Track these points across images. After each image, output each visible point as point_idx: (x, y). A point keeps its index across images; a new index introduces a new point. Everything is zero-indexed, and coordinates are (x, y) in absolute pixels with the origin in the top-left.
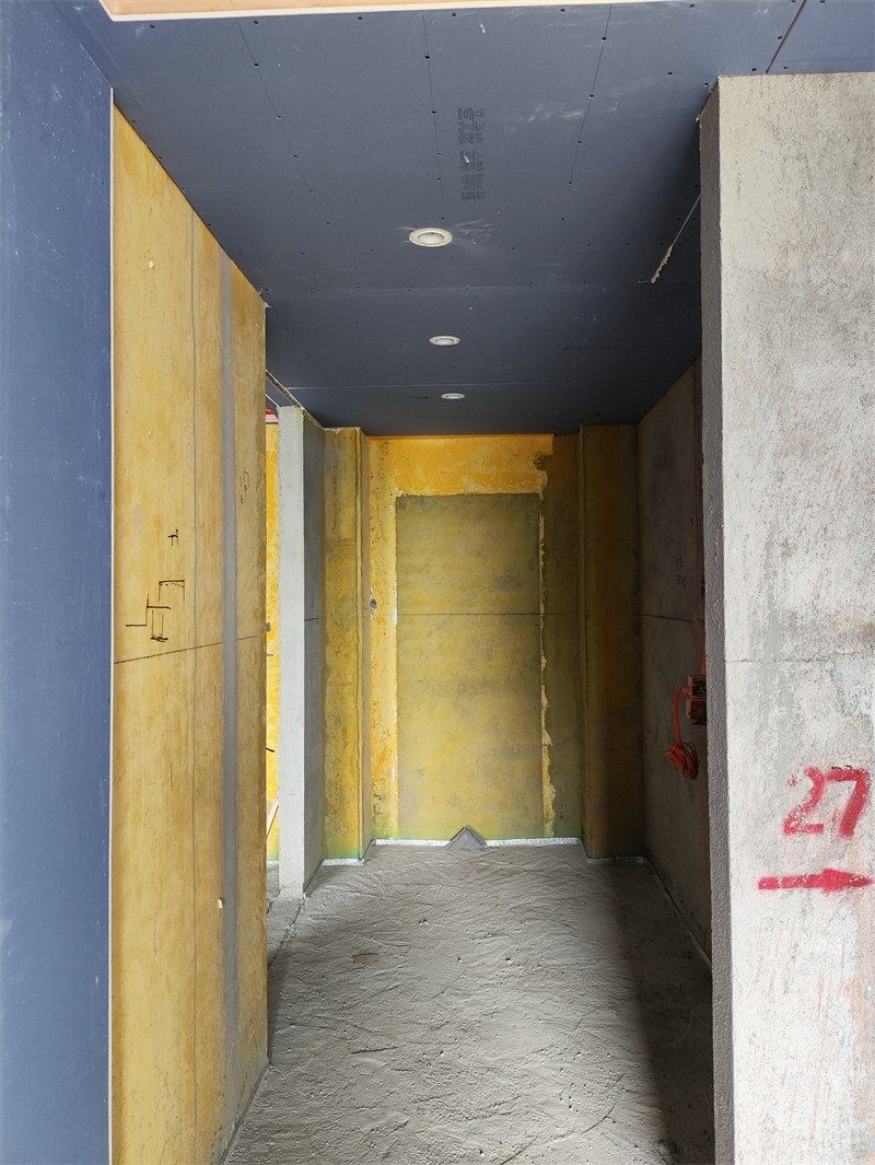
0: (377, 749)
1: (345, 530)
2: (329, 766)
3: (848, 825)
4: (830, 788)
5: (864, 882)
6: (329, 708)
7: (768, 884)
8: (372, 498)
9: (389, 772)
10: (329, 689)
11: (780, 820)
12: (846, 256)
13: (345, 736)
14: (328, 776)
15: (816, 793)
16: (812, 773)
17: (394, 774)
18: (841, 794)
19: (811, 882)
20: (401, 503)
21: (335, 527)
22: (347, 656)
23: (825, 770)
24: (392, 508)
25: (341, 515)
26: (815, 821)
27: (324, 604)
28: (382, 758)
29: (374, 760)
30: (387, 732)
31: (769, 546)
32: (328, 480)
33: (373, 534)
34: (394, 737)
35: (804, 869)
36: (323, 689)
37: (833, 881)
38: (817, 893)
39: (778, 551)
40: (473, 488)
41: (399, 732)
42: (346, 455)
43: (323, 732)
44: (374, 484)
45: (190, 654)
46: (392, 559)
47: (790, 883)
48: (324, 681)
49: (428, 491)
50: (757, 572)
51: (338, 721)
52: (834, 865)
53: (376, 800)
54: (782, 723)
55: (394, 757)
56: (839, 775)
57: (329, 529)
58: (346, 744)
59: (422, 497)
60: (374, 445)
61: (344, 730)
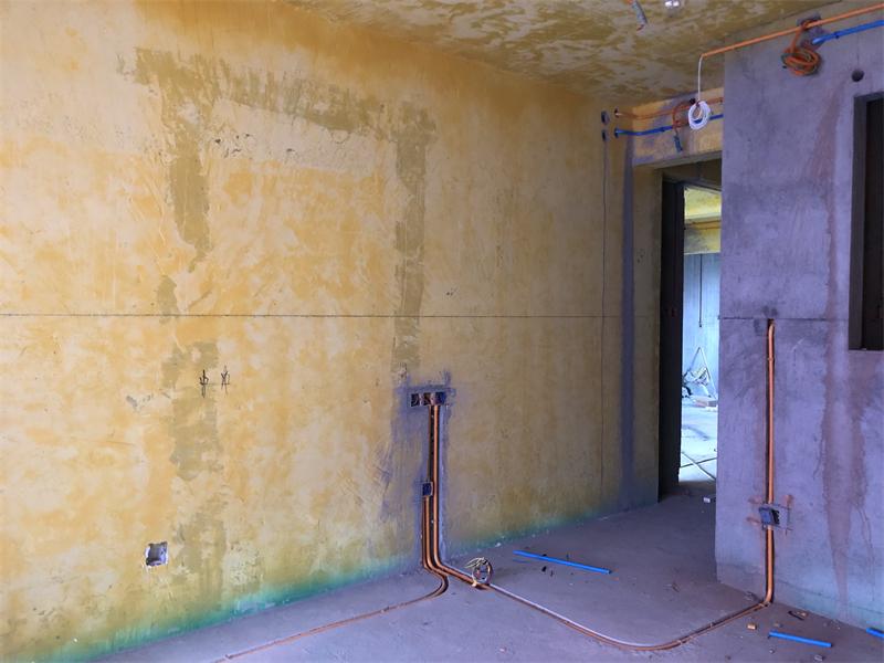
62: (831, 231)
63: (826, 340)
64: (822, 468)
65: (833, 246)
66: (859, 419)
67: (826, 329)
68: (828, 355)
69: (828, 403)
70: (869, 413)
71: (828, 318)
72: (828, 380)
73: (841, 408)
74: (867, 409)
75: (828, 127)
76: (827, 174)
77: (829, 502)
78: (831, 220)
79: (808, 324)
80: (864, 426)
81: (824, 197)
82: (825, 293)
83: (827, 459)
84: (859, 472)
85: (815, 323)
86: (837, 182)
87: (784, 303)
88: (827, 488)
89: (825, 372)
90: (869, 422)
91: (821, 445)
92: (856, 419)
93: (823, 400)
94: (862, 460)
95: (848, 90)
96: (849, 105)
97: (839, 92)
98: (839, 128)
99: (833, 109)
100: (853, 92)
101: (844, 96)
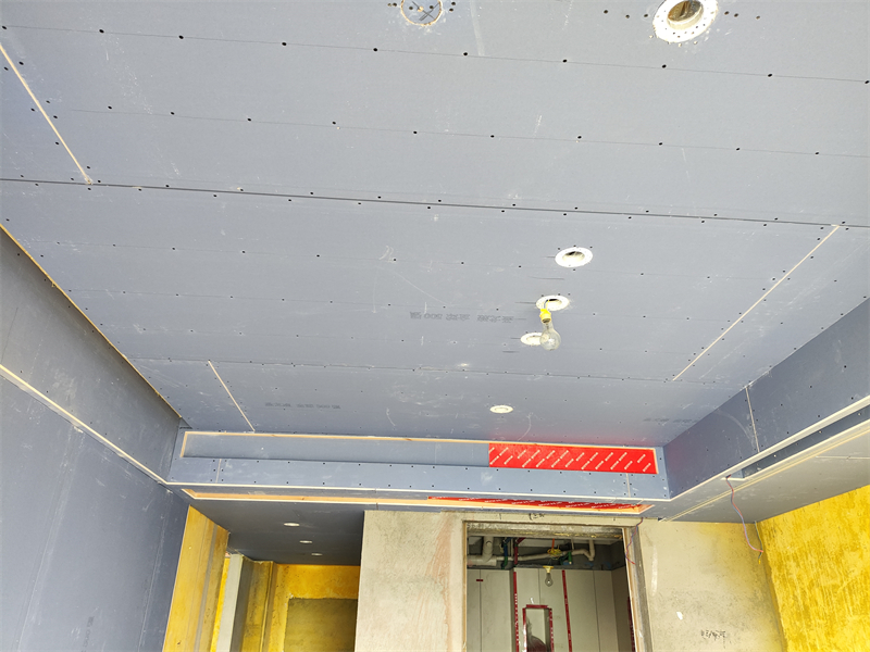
1: (257, 619)
8: (276, 598)
20: (291, 602)
21: (252, 618)
24: (286, 605)
25: (256, 611)
32: (252, 590)
33: (273, 620)
40: (332, 595)
42: (264, 577)
46: (283, 636)
49: (307, 596)
57: (248, 618)
59: (304, 599)
62: (447, 622)
65: (449, 634)
75: (444, 541)
76: (443, 575)
78: (448, 613)
81: (442, 592)
86: (451, 583)
95: (458, 514)
96: (459, 525)
97: (452, 514)
98: (452, 541)
99: (449, 524)
100: (461, 516)
101: (456, 517)
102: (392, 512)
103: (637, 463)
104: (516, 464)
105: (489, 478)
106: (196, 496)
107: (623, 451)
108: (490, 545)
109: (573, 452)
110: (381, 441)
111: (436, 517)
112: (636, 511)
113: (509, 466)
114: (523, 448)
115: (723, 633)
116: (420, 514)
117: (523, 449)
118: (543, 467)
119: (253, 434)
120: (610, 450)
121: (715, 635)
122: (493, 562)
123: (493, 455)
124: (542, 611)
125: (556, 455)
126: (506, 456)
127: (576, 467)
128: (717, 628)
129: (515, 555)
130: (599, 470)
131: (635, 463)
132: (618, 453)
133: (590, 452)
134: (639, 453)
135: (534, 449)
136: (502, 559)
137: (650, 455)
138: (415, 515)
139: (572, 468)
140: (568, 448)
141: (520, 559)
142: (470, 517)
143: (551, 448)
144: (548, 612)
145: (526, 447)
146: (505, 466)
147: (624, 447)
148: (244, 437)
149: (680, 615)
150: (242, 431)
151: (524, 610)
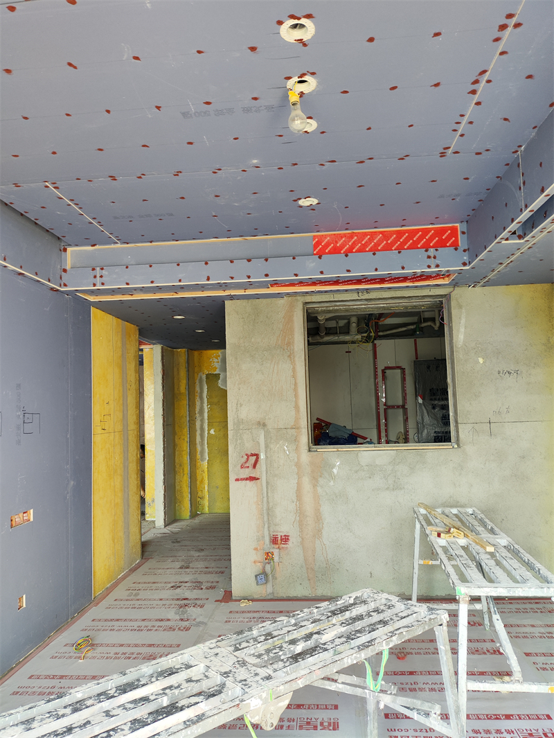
0: (199, 478)
1: (182, 389)
2: (177, 484)
3: (254, 466)
4: (250, 458)
5: (258, 479)
6: (177, 461)
7: (237, 480)
9: (205, 487)
10: (177, 453)
11: (240, 466)
12: (253, 340)
13: (183, 472)
14: (177, 488)
15: (248, 459)
16: (247, 455)
17: (206, 488)
18: (253, 459)
19: (247, 479)
20: (208, 377)
21: (178, 388)
22: (184, 439)
23: (249, 454)
24: (205, 379)
25: (181, 383)
26: (247, 465)
27: (174, 419)
28: (202, 481)
29: (198, 482)
30: (203, 471)
31: (237, 404)
32: (175, 369)
34: (206, 473)
35: (245, 477)
36: (174, 453)
37: (252, 479)
38: (248, 481)
39: (239, 405)
41: (208, 471)
42: (182, 360)
43: (174, 469)
44: (196, 369)
45: (113, 434)
47: (242, 479)
48: (174, 450)
50: (235, 410)
51: (181, 465)
52: (251, 475)
53: (199, 499)
54: (240, 444)
55: (206, 482)
56: (252, 455)
57: (176, 389)
58: (184, 475)
60: (196, 353)
61: (183, 469)
62: (294, 376)
63: (296, 440)
64: (298, 518)
65: (296, 384)
66: (316, 485)
67: (295, 434)
68: (297, 449)
69: (299, 478)
70: (321, 481)
71: (296, 427)
72: (298, 465)
73: (306, 481)
74: (320, 479)
75: (289, 319)
76: (290, 344)
77: (302, 539)
78: (294, 370)
79: (285, 431)
80: (319, 489)
81: (289, 356)
82: (293, 413)
83: (300, 512)
84: (318, 518)
85: (288, 430)
86: (296, 349)
87: (270, 419)
88: (301, 531)
89: (296, 460)
90: (322, 487)
91: (296, 505)
92: (315, 486)
93: (296, 476)
94: (319, 510)
95: (299, 298)
96: (300, 306)
97: (294, 298)
98: (295, 318)
99: (292, 307)
100: (301, 299)
101: (297, 300)
102: (246, 301)
103: (443, 239)
104: (336, 251)
105: (312, 265)
106: (92, 299)
107: (429, 230)
108: (354, 325)
109: (386, 236)
110: (222, 242)
111: (281, 302)
112: (446, 281)
113: (330, 253)
114: (342, 236)
115: (517, 372)
116: (269, 300)
117: (342, 238)
118: (359, 251)
119: (119, 245)
120: (418, 230)
121: (509, 373)
122: (359, 337)
123: (316, 246)
124: (399, 371)
125: (370, 240)
126: (328, 244)
127: (388, 248)
128: (512, 367)
129: (376, 332)
130: (408, 248)
131: (441, 239)
132: (426, 231)
133: (400, 234)
134: (444, 230)
135: (351, 236)
136: (366, 335)
137: (454, 230)
138: (264, 301)
139: (384, 249)
140: (381, 232)
141: (381, 334)
142: (308, 299)
143: (366, 234)
144: (403, 370)
145: (345, 235)
146: (327, 254)
147: (431, 226)
148: (114, 249)
149: (481, 360)
150: (110, 244)
151: (384, 372)
